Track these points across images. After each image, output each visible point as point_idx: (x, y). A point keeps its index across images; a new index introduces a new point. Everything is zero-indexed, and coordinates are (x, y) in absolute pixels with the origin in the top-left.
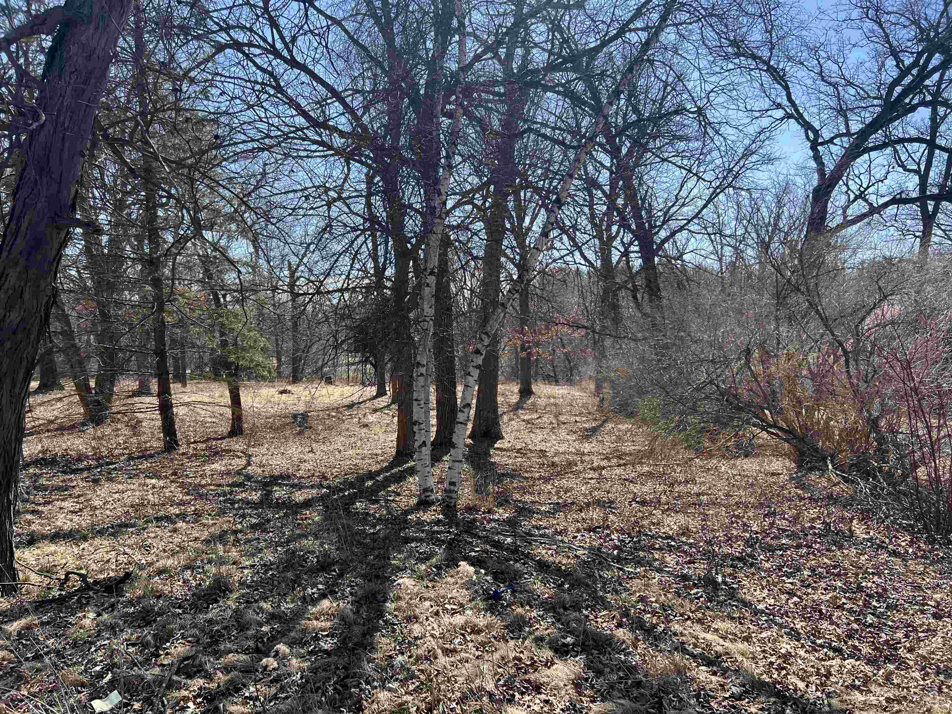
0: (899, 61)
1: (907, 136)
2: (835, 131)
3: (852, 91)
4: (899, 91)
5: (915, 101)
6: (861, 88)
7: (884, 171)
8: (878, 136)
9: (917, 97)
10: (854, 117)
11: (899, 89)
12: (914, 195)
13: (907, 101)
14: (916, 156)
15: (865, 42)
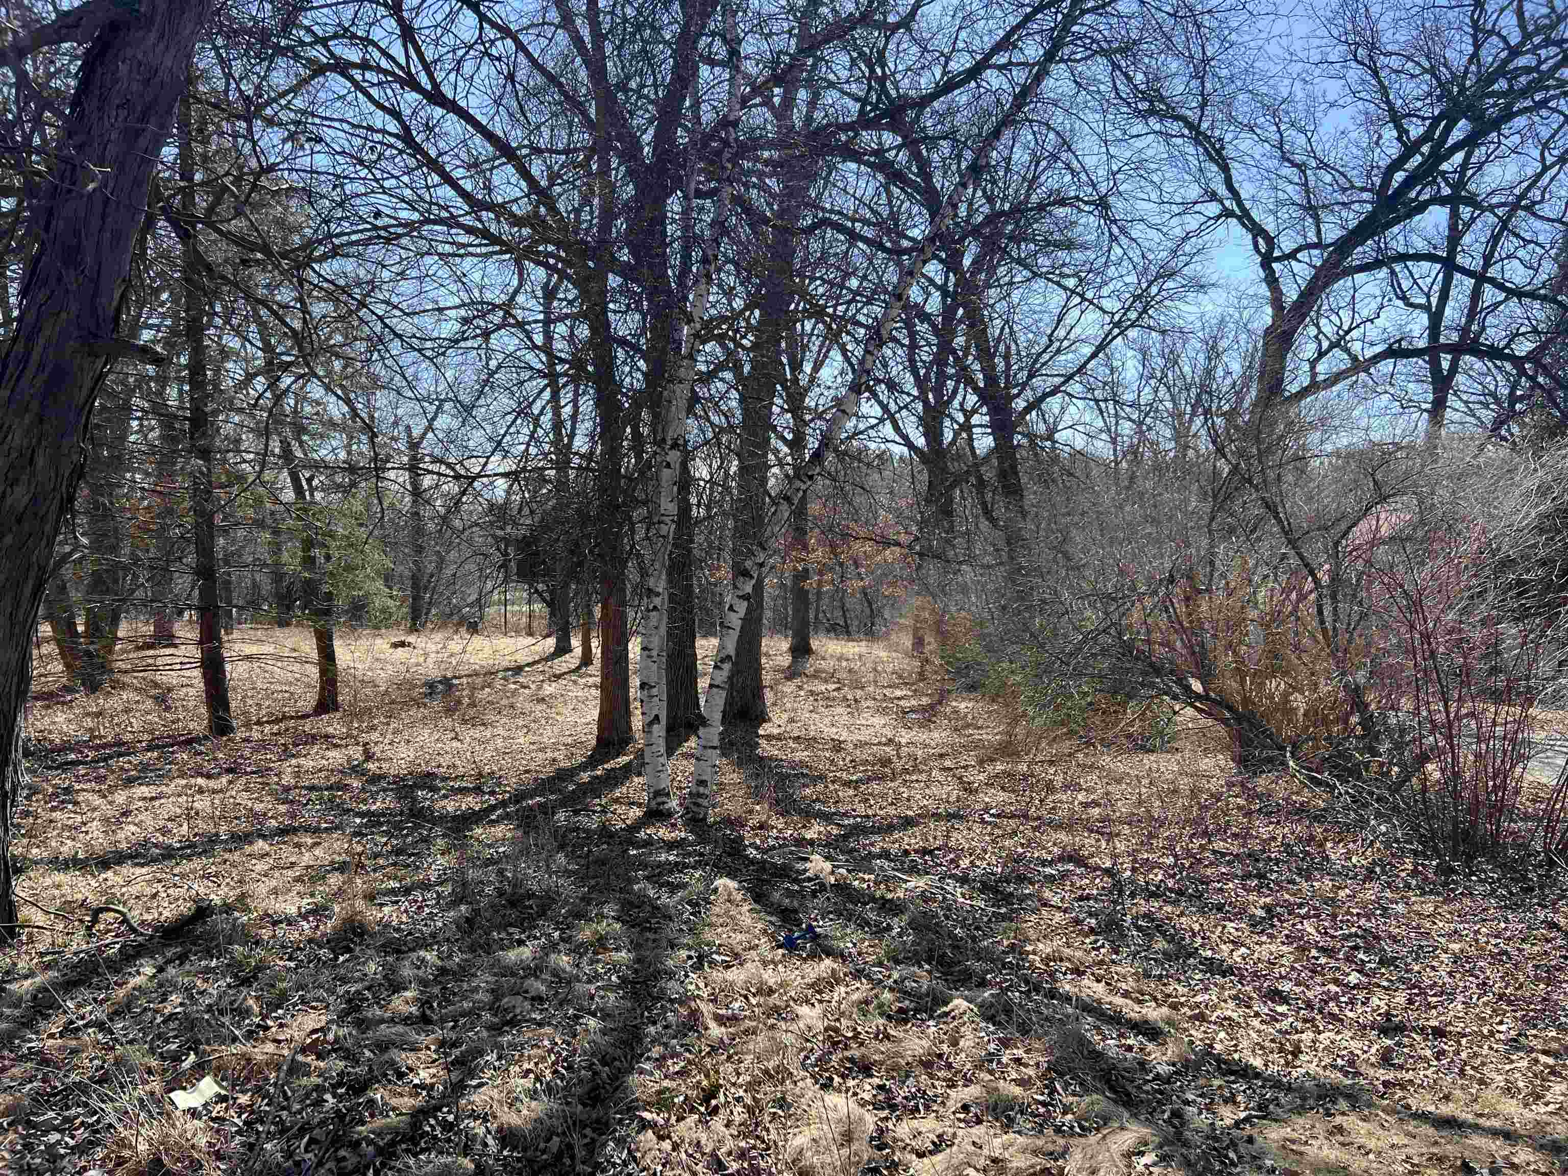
0: (1402, 132)
1: (1411, 252)
2: (1300, 240)
3: (1328, 178)
4: (1400, 179)
5: (1425, 197)
6: (1342, 174)
7: (1374, 306)
8: (1365, 251)
9: (1428, 189)
10: (1331, 218)
11: (1399, 176)
12: (1422, 344)
13: (1413, 194)
14: (1424, 284)
15: (1349, 100)
